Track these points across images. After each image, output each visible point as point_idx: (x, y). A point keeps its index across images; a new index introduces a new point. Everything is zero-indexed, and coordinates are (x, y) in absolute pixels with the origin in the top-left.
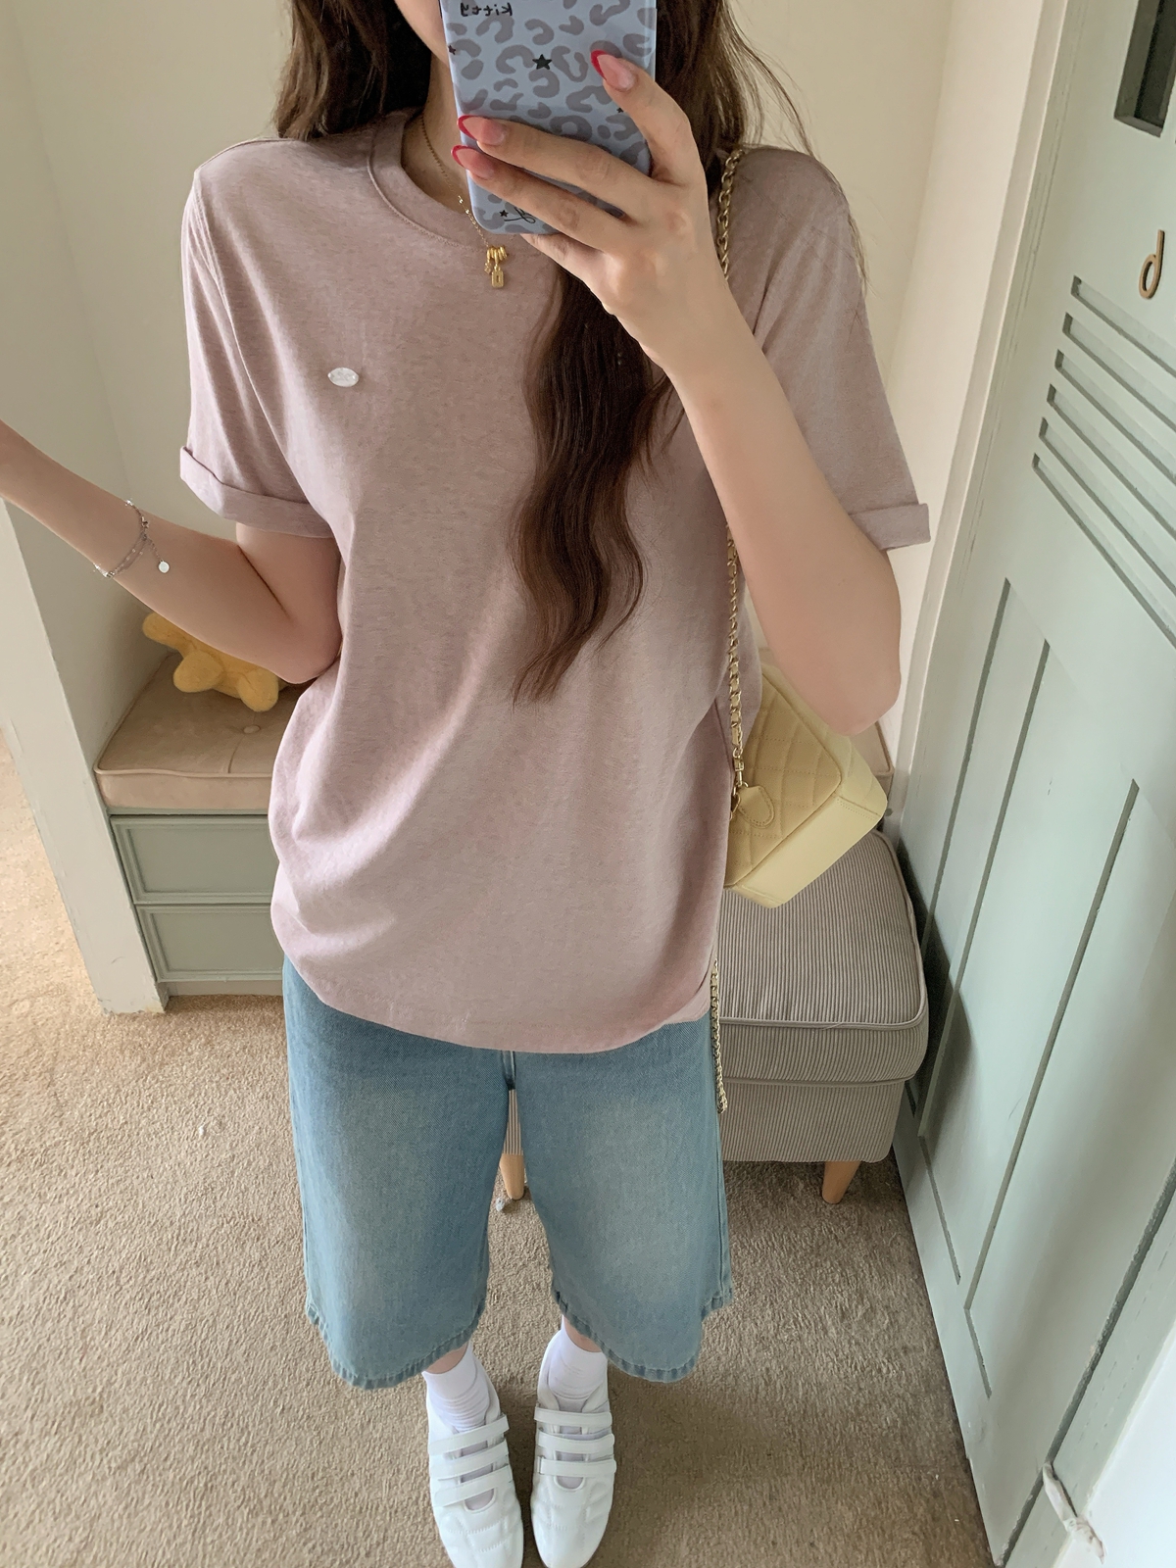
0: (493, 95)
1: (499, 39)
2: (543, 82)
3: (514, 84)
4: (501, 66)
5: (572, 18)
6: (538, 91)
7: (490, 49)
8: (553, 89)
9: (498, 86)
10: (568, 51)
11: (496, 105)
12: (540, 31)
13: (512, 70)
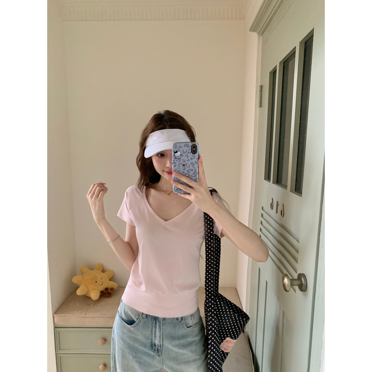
0: (177, 170)
1: (179, 162)
2: (184, 168)
3: (180, 168)
4: (179, 166)
5: (188, 159)
6: (183, 169)
7: (178, 163)
8: (185, 169)
9: (178, 168)
10: (187, 164)
11: (178, 171)
12: (184, 161)
13: (180, 166)
